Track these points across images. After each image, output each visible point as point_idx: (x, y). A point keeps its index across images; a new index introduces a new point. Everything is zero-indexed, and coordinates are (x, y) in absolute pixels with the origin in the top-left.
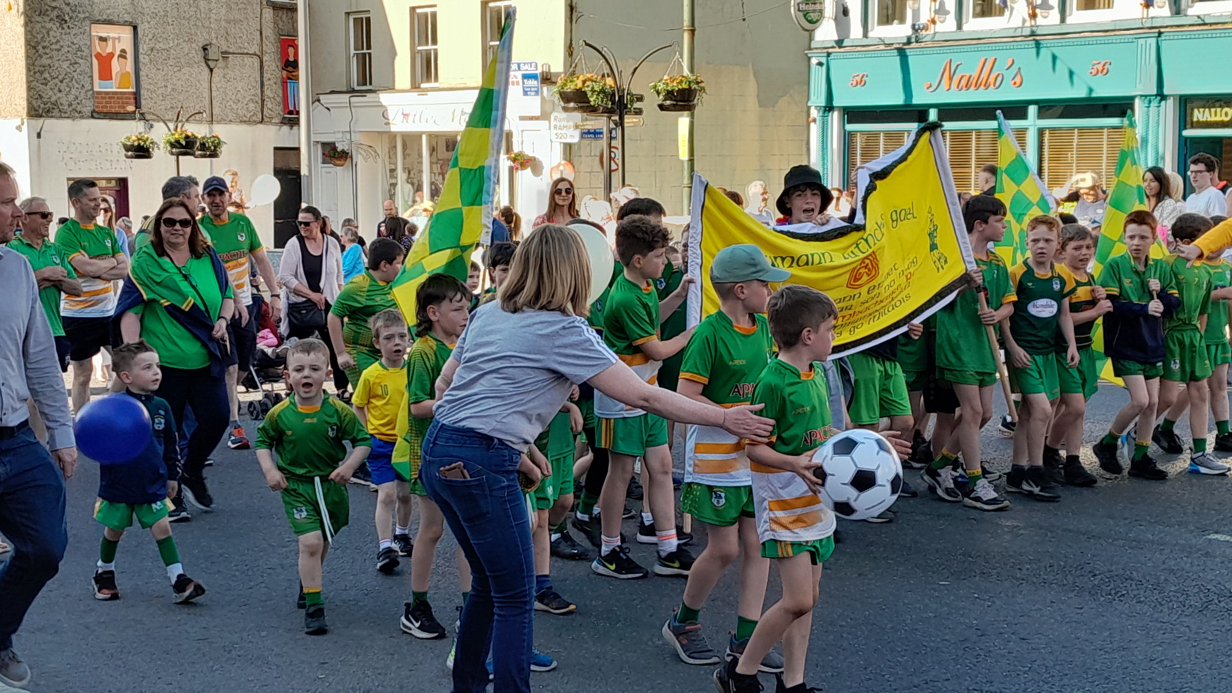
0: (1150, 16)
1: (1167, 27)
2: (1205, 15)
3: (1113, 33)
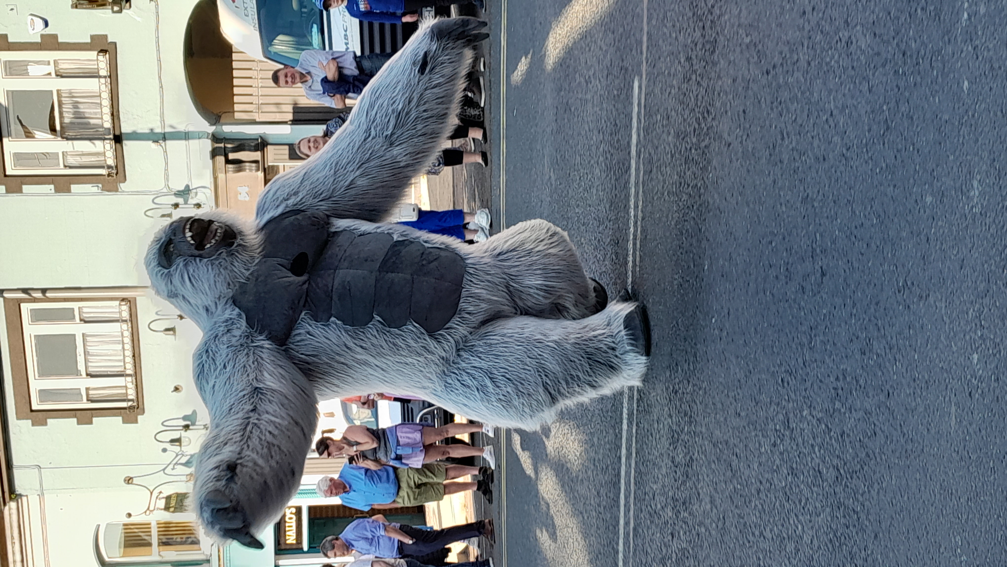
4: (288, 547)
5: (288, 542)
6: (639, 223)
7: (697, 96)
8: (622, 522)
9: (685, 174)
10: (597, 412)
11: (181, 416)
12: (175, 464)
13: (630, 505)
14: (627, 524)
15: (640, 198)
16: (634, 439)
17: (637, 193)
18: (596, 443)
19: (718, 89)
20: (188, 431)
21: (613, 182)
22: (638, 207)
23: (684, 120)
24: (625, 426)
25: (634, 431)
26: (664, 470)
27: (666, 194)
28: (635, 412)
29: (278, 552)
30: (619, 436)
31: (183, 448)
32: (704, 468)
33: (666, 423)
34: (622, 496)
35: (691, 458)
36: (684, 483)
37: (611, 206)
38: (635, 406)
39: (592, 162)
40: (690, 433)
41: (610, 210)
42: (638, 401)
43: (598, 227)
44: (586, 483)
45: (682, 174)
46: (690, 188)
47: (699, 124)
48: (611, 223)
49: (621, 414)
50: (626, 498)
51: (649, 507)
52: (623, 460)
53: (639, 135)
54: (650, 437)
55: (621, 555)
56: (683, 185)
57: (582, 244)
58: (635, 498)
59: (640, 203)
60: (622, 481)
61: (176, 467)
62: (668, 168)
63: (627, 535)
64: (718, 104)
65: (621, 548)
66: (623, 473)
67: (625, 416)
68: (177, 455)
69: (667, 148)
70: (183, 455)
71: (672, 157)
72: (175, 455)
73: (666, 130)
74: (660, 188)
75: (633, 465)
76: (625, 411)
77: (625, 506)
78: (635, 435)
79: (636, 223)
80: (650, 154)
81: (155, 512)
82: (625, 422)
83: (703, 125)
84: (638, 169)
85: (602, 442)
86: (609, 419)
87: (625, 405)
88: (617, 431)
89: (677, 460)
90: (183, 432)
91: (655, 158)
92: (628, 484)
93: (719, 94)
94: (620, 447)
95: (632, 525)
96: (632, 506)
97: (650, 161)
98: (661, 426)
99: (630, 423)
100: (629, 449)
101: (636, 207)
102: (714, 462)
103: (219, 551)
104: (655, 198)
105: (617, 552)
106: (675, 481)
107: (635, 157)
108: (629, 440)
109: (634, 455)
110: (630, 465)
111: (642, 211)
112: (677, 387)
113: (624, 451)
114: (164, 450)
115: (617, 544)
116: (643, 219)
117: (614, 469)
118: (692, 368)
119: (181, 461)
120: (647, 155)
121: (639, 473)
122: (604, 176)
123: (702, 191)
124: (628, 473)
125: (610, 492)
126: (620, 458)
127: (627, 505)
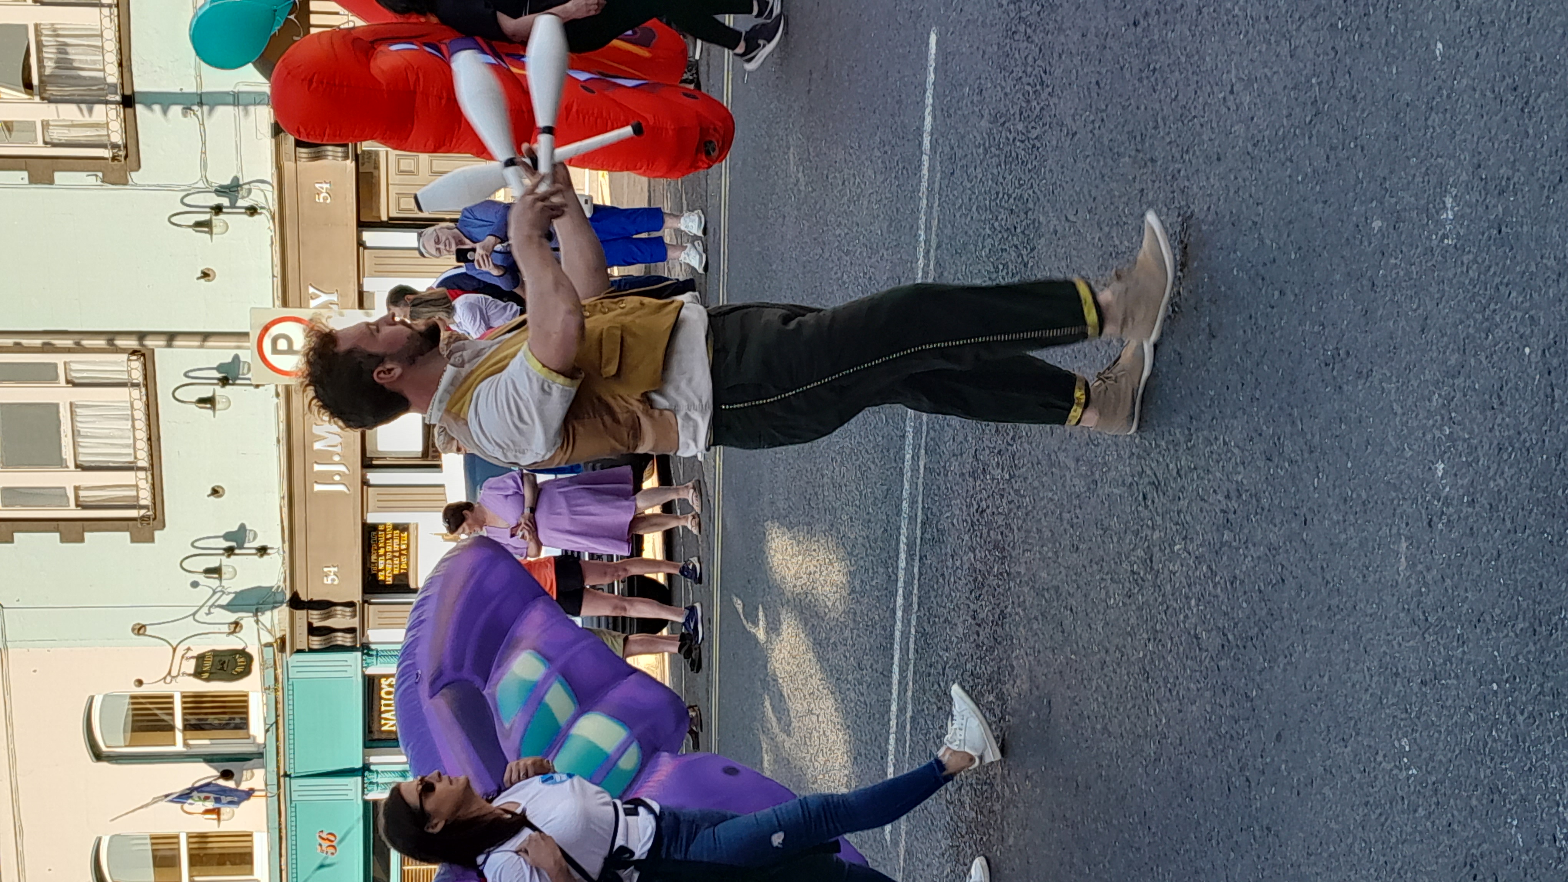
0: (263, 787)
1: (278, 767)
2: (265, 724)
3: (284, 831)
4: (384, 736)
5: (384, 728)
6: (932, 252)
7: (1026, 58)
8: (894, 708)
9: (1004, 178)
10: (860, 540)
11: (222, 533)
12: (211, 607)
13: (907, 684)
14: (902, 710)
15: (935, 214)
16: (916, 582)
17: (930, 207)
18: (858, 587)
19: (1058, 49)
20: (233, 557)
21: (894, 188)
22: (931, 229)
23: (1006, 94)
24: (902, 564)
25: (916, 570)
26: (961, 630)
27: (974, 209)
28: (918, 541)
29: (368, 744)
30: (893, 577)
31: (224, 583)
32: (1021, 628)
33: (965, 558)
34: (896, 669)
35: (1002, 611)
36: (991, 649)
37: (890, 225)
38: (919, 533)
39: (864, 157)
40: (1001, 574)
41: (889, 232)
42: (923, 523)
43: (870, 258)
44: (841, 649)
45: (1001, 179)
46: (1012, 200)
47: (1028, 102)
48: (890, 251)
49: (898, 544)
50: (903, 672)
51: (936, 686)
52: (899, 614)
53: (934, 118)
54: (941, 580)
55: (891, 757)
56: (1001, 195)
57: (844, 283)
58: (915, 673)
59: (935, 223)
60: (897, 646)
61: (212, 610)
62: (979, 170)
63: (901, 726)
64: (1058, 72)
65: (891, 748)
66: (897, 634)
67: (903, 547)
68: (214, 593)
69: (978, 138)
70: (224, 593)
71: (985, 149)
72: (211, 592)
73: (977, 110)
74: (966, 200)
75: (914, 623)
76: (903, 539)
77: (900, 683)
78: (917, 577)
79: (927, 252)
80: (952, 148)
81: (179, 679)
82: (903, 556)
83: (1034, 103)
84: (931, 169)
85: (868, 587)
86: (878, 551)
87: (904, 531)
88: (890, 570)
89: (982, 615)
90: (224, 558)
91: (960, 153)
92: (905, 651)
93: (1060, 57)
94: (894, 594)
95: (909, 714)
96: (911, 683)
97: (952, 158)
98: (958, 563)
99: (910, 556)
100: (907, 597)
101: (928, 228)
102: (1036, 618)
103: (277, 740)
104: (958, 216)
105: (886, 753)
106: (978, 646)
107: (928, 152)
108: (908, 584)
109: (915, 607)
110: (909, 621)
111: (937, 235)
112: (984, 504)
113: (900, 601)
114: (195, 584)
115: (887, 740)
116: (938, 247)
117: (884, 628)
118: (1007, 476)
119: (220, 602)
120: (947, 149)
121: (922, 634)
122: (880, 178)
123: (1031, 205)
124: (905, 635)
125: (877, 662)
126: (894, 612)
127: (904, 682)
